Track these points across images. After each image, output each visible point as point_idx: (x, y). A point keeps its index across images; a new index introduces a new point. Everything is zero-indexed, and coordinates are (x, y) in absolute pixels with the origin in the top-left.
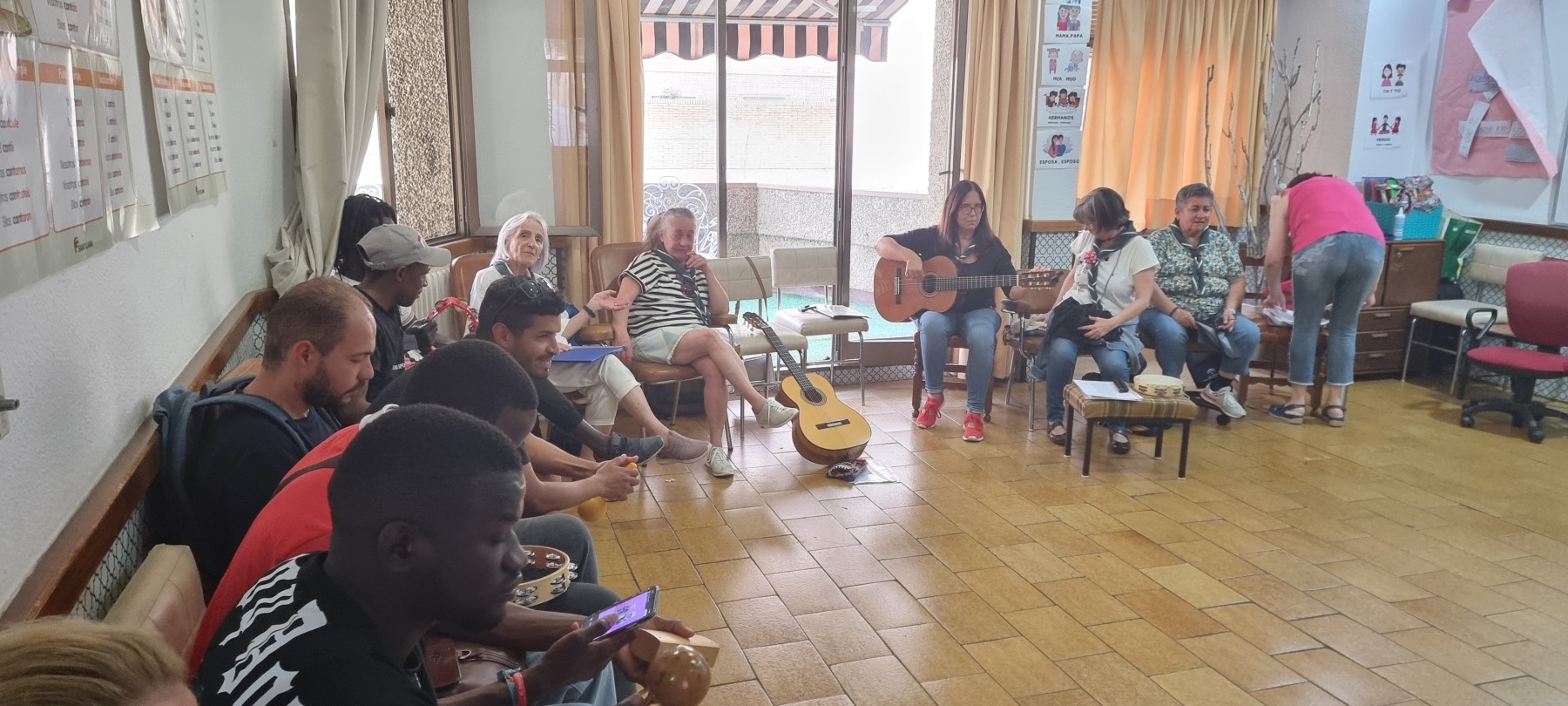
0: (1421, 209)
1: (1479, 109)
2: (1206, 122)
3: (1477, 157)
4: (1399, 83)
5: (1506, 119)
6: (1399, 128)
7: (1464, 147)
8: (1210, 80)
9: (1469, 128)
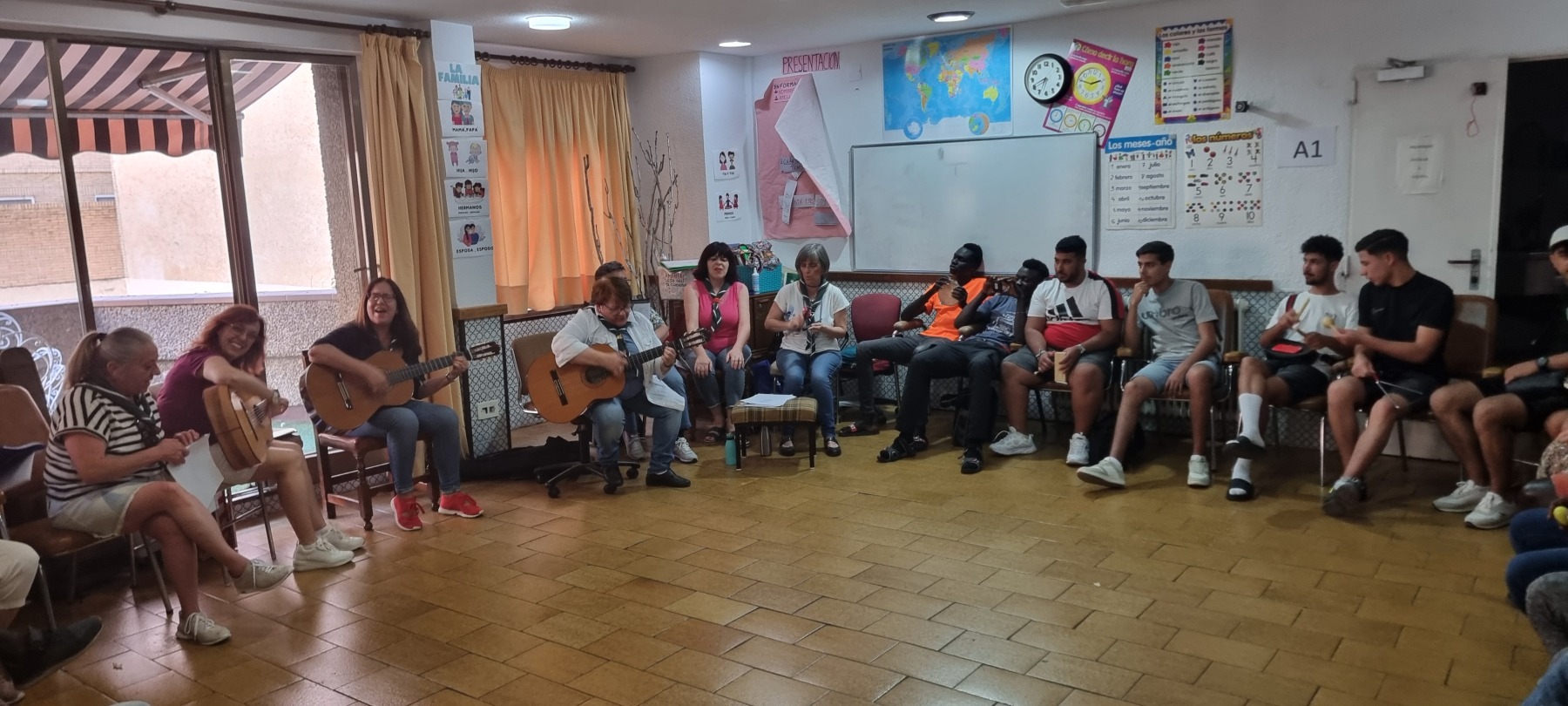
0: (768, 268)
1: (791, 186)
2: (590, 205)
3: (795, 223)
4: (732, 167)
5: (810, 192)
6: (738, 204)
7: (786, 215)
8: (587, 168)
9: (786, 201)
